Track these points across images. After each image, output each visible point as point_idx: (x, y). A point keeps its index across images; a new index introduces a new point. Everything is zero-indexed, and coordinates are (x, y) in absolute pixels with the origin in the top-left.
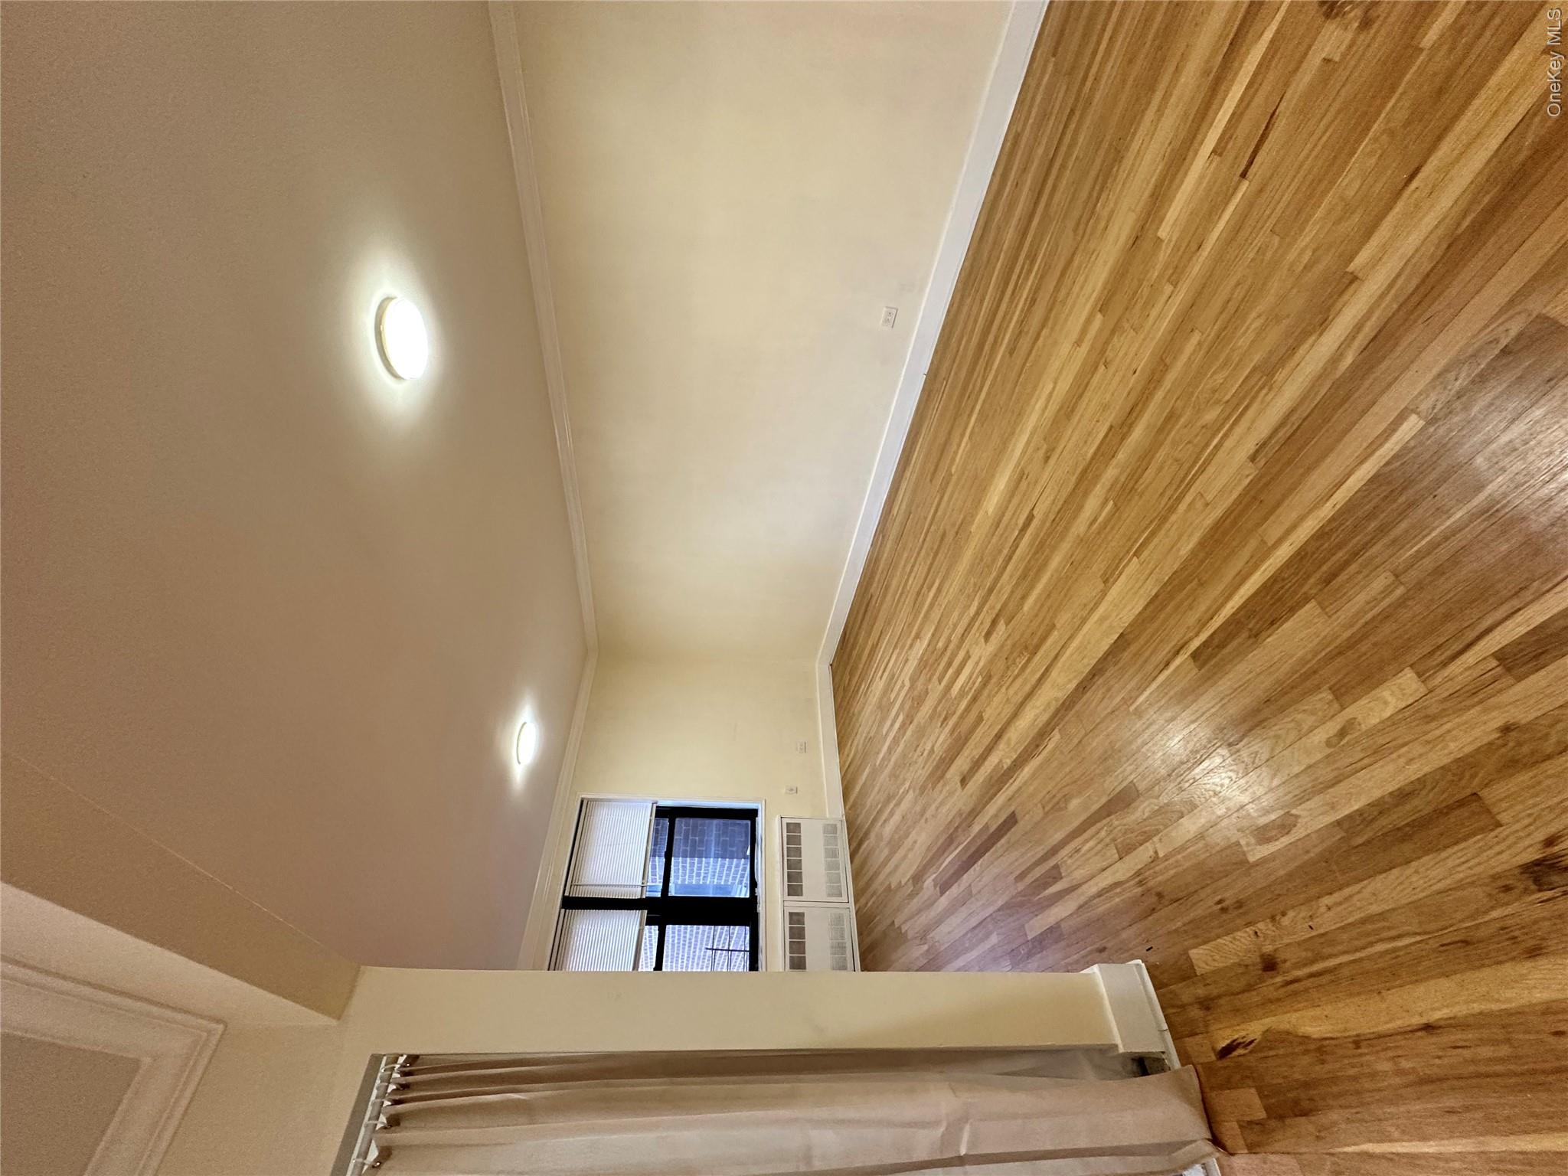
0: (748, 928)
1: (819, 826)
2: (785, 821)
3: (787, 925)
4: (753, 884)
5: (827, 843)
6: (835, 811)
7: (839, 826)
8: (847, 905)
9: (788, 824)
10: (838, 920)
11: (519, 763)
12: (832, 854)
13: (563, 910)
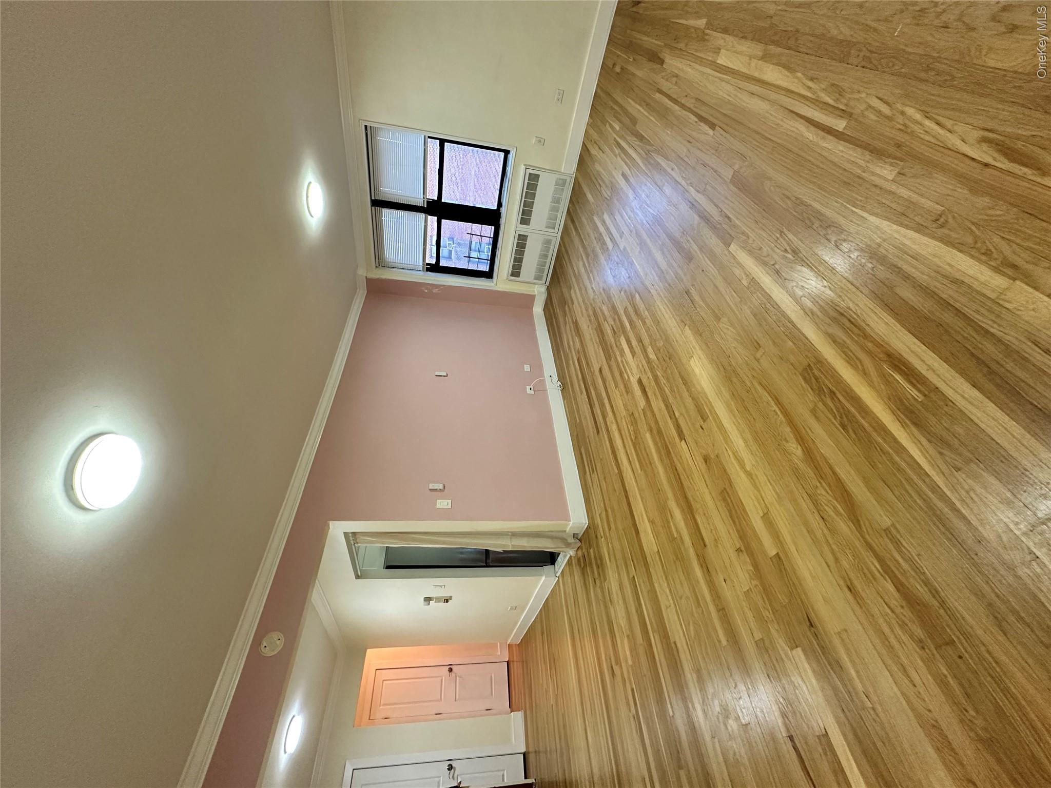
0: (493, 227)
1: (554, 177)
2: (529, 171)
3: (516, 241)
4: (500, 204)
5: (555, 192)
6: (569, 167)
7: (568, 181)
8: (556, 235)
9: (530, 174)
10: (548, 242)
11: (312, 216)
12: (557, 201)
13: (373, 208)
